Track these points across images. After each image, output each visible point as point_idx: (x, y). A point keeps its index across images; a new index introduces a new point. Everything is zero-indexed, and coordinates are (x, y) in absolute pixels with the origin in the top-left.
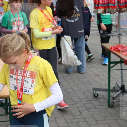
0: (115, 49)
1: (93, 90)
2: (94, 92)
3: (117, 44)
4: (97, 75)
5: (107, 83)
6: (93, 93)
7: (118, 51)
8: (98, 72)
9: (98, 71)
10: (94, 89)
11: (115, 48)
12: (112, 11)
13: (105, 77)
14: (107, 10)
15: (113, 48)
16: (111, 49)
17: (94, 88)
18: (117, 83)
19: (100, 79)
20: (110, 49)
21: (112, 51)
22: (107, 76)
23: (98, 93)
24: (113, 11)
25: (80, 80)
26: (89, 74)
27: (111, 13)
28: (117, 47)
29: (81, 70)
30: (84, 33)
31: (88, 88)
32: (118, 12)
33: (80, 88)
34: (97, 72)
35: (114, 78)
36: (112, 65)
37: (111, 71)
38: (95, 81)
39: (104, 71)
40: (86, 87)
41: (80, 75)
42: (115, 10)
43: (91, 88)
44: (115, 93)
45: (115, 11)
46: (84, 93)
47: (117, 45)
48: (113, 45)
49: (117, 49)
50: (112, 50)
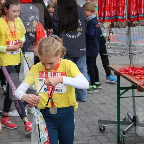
0: (125, 72)
1: (98, 123)
2: (100, 124)
3: (128, 65)
4: (103, 103)
5: (116, 114)
6: (98, 125)
7: (128, 73)
8: (105, 100)
9: (105, 98)
10: (100, 121)
11: (125, 70)
12: (120, 26)
13: (113, 105)
14: (115, 23)
15: (123, 70)
16: (121, 71)
17: (99, 119)
18: (128, 113)
19: (107, 108)
20: (119, 72)
21: (121, 75)
22: (116, 104)
23: (105, 126)
24: (123, 24)
25: (82, 110)
26: (93, 103)
27: (119, 28)
28: (128, 69)
29: (82, 98)
30: (86, 51)
31: (91, 120)
32: (128, 26)
33: (83, 120)
34: (103, 100)
35: (124, 108)
36: (121, 91)
37: (121, 99)
38: (101, 111)
39: (112, 98)
40: (89, 119)
41: (82, 103)
42: (124, 23)
43: (96, 119)
44: (126, 126)
45: (124, 25)
46: (87, 126)
47: (128, 67)
48: (123, 67)
49: (127, 71)
50: (122, 73)
